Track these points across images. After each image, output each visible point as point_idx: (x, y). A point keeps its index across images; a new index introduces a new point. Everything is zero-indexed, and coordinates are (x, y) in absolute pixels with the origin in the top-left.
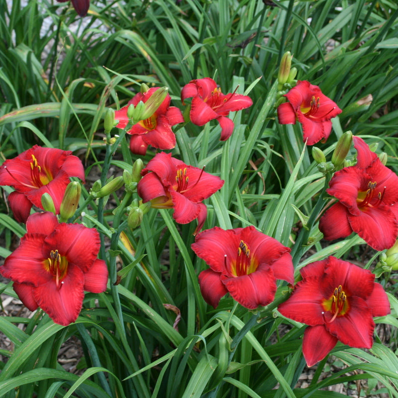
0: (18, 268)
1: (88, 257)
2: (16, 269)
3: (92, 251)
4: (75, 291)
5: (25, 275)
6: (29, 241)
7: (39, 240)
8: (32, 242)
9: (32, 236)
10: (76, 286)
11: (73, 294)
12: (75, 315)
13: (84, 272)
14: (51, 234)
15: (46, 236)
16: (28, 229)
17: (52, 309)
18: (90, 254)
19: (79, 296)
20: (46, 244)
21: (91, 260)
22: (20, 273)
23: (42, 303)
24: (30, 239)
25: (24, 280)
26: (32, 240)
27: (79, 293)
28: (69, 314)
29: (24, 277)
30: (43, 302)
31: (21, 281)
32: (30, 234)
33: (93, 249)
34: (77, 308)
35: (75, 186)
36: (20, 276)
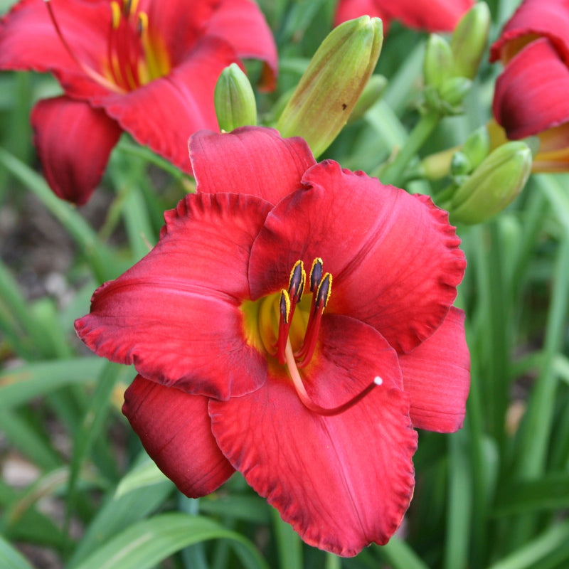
0: (160, 322)
1: (423, 295)
2: (155, 329)
3: (438, 272)
4: (382, 418)
5: (189, 351)
6: (202, 222)
7: (239, 222)
8: (215, 226)
9: (216, 205)
10: (384, 403)
11: (376, 433)
12: (392, 512)
13: (401, 352)
14: (288, 199)
15: (268, 208)
16: (200, 179)
17: (297, 488)
18: (429, 284)
19: (399, 438)
20: (267, 235)
21: (433, 304)
22: (170, 345)
23: (253, 465)
24: (207, 216)
25: (186, 373)
26: (217, 221)
27: (398, 428)
28: (369, 510)
29: (187, 361)
30: (257, 461)
31: (174, 374)
32: (207, 196)
33: (440, 266)
34: (398, 487)
35: (367, 31)
36: (170, 357)
